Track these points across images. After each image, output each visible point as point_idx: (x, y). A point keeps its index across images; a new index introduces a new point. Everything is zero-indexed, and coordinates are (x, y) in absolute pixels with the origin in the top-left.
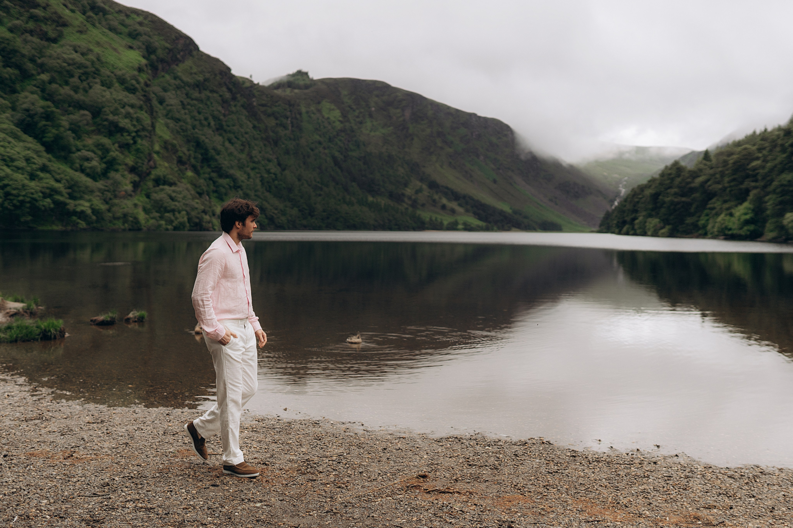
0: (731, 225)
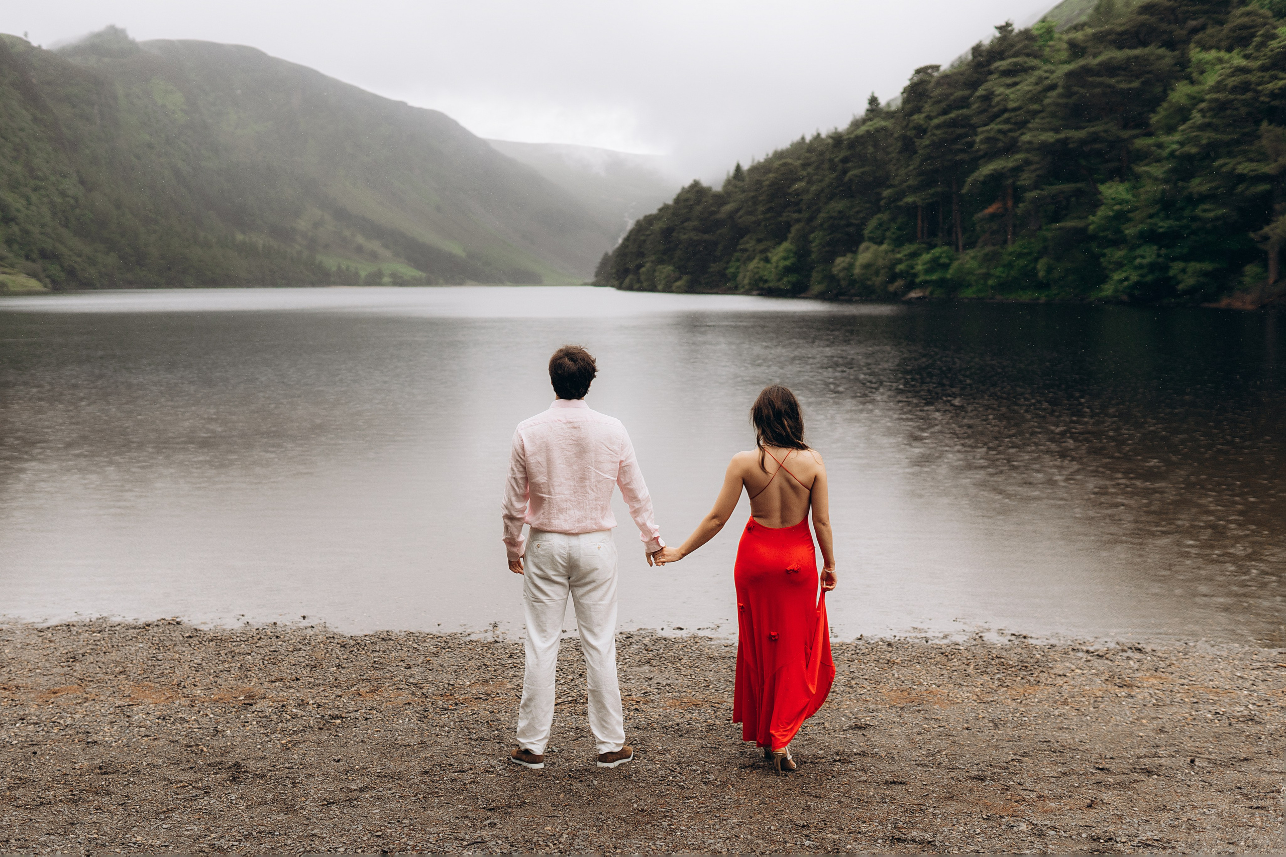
0: (766, 274)
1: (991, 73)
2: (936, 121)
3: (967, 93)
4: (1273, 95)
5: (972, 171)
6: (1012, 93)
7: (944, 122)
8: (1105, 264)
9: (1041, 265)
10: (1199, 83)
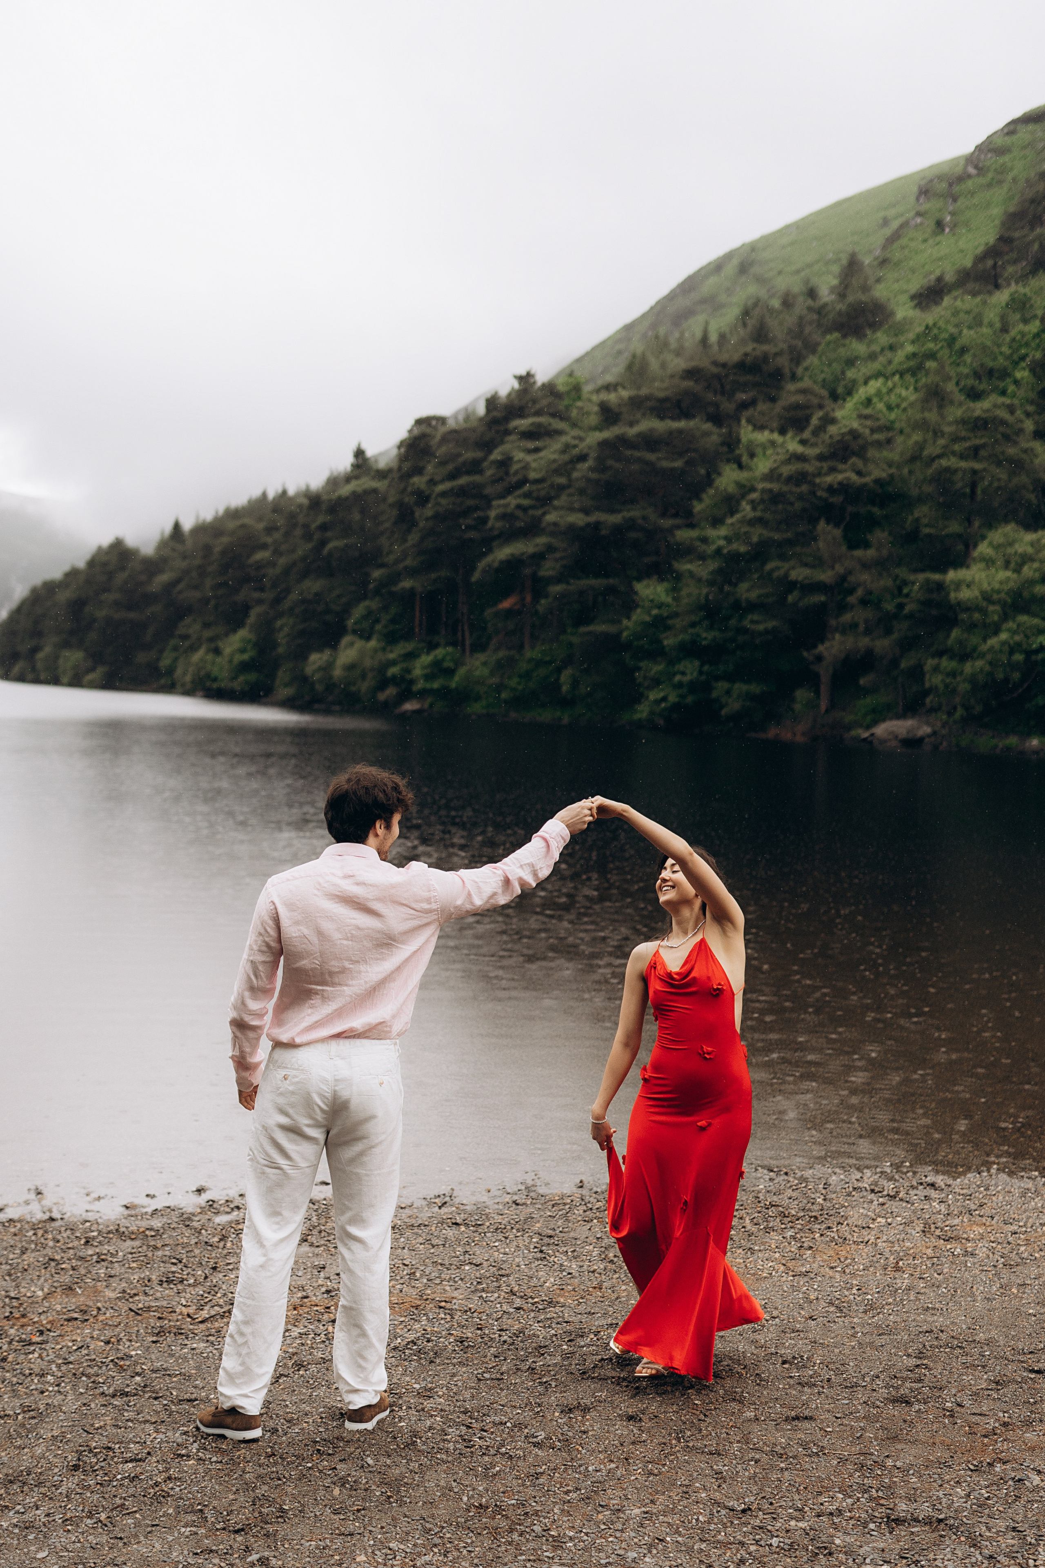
0: (215, 672)
1: (507, 432)
2: (441, 488)
3: (479, 454)
4: (831, 489)
5: (485, 554)
6: (535, 460)
7: (452, 489)
8: (640, 680)
9: (565, 677)
10: (750, 469)
